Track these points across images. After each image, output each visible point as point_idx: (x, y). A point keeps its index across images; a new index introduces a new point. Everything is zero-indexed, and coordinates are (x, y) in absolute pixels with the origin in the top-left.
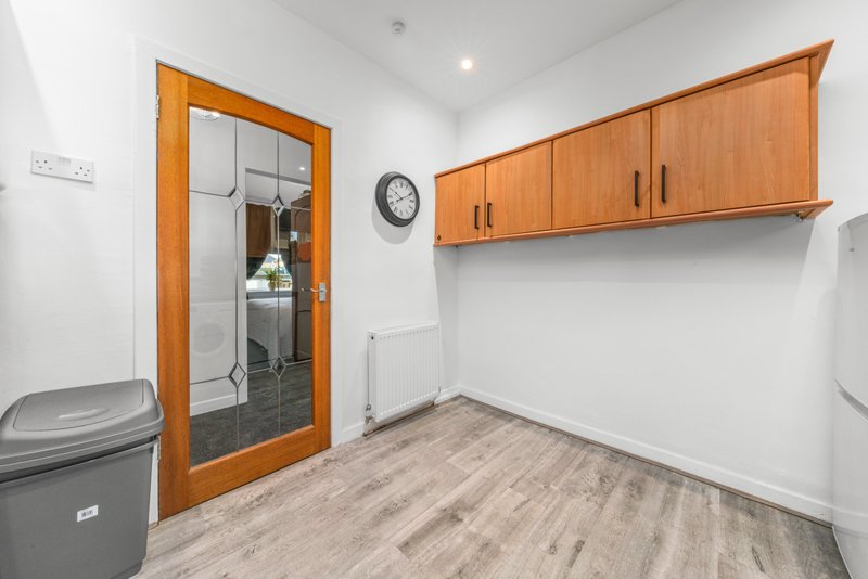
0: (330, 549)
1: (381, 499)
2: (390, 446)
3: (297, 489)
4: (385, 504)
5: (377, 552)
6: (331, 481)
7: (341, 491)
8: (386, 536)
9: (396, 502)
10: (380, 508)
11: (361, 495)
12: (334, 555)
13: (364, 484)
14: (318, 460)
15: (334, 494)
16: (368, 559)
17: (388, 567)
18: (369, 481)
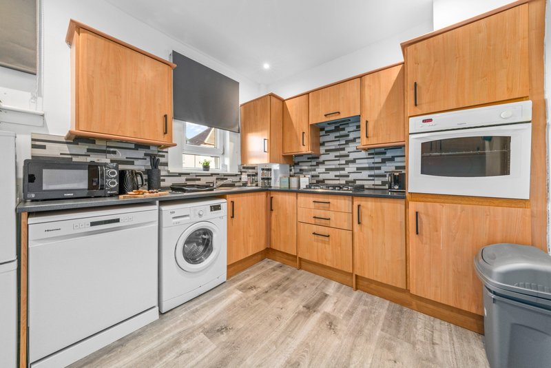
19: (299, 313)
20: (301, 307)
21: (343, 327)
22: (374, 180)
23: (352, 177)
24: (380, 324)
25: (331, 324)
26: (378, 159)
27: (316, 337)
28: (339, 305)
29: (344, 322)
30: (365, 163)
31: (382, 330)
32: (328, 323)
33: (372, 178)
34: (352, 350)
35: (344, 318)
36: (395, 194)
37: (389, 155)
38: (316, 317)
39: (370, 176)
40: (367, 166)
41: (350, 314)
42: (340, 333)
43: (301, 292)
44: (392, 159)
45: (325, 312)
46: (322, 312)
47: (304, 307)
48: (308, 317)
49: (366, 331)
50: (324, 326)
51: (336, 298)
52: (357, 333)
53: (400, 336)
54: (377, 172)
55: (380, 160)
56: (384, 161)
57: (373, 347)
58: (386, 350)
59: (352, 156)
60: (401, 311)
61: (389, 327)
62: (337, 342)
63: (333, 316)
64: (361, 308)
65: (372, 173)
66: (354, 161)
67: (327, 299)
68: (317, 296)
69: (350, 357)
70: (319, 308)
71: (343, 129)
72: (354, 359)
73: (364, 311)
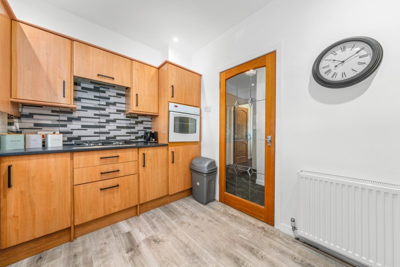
0: (214, 241)
1: (245, 256)
2: (297, 255)
3: (240, 223)
4: (242, 258)
5: (213, 258)
6: (249, 233)
7: (244, 238)
8: (221, 260)
9: (245, 264)
10: (238, 256)
11: (245, 246)
12: (211, 243)
13: (253, 246)
14: (261, 224)
15: (242, 236)
16: (209, 255)
17: (206, 263)
18: (256, 248)
19: (131, 259)
20: (126, 255)
21: (161, 235)
22: (130, 136)
23: (112, 134)
24: (169, 219)
25: (155, 241)
26: (133, 122)
27: (160, 254)
28: (144, 229)
29: (158, 233)
30: (124, 123)
31: (173, 220)
32: (153, 242)
33: (129, 135)
34: (177, 238)
35: (155, 232)
36: (154, 144)
37: (140, 119)
38: (144, 248)
39: (127, 133)
40: (125, 125)
41: (154, 227)
42: (165, 239)
43: (108, 249)
44: (142, 122)
45: (144, 240)
46: (142, 242)
47: (127, 253)
48: (140, 253)
49: (170, 226)
50: (154, 245)
51: (136, 229)
52: (169, 230)
53: (179, 216)
54: (132, 130)
55: (134, 122)
56: (137, 123)
57: (179, 229)
58: (183, 225)
59: (112, 117)
60: (166, 208)
61: (172, 216)
62: (169, 243)
63: (150, 237)
64: (154, 220)
65: (129, 131)
66: (114, 121)
67: (133, 234)
68: (124, 240)
69: (181, 241)
70: (137, 242)
71: (104, 92)
72: (183, 240)
73: (157, 220)
